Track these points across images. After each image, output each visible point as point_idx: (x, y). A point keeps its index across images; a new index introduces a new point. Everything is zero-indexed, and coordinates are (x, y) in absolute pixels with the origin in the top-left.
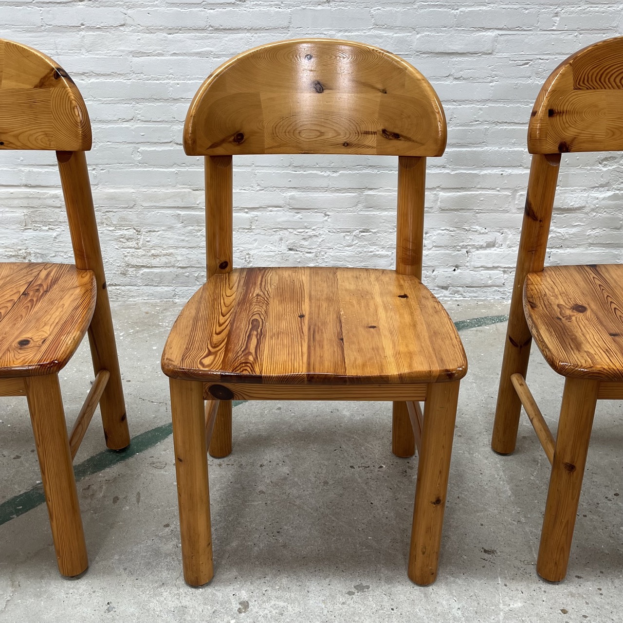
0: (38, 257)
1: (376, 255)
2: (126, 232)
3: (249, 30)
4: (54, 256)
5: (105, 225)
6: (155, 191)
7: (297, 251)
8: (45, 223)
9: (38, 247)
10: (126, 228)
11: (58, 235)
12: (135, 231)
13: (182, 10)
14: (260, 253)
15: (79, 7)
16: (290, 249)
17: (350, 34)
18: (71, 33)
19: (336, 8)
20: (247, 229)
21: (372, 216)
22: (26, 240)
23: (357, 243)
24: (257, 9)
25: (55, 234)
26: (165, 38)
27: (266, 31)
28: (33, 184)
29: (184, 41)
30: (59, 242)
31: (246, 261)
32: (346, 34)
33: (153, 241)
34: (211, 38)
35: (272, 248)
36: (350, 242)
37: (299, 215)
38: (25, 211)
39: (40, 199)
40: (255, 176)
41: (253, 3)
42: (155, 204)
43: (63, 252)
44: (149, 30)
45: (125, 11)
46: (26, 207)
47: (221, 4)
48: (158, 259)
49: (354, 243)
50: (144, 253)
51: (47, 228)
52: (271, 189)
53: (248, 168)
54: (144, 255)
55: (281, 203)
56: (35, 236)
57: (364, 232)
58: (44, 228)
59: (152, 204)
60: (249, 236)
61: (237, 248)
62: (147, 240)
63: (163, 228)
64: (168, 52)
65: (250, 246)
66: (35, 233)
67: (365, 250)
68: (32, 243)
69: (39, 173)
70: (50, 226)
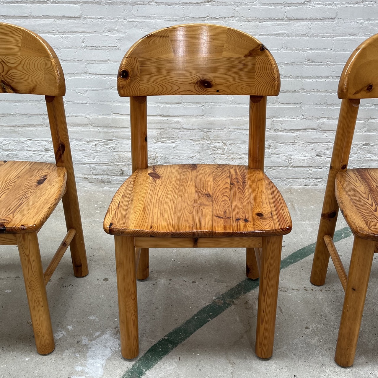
0: (162, 159)
1: (371, 160)
2: (217, 144)
3: (310, 20)
4: (172, 159)
5: (205, 140)
6: (238, 119)
7: (321, 156)
8: (169, 139)
9: (163, 153)
10: (217, 142)
11: (176, 146)
12: (223, 144)
13: (270, 8)
14: (298, 158)
15: (207, 5)
16: (317, 155)
17: (373, 22)
18: (200, 22)
19: (367, 6)
20: (292, 143)
21: (372, 135)
22: (157, 149)
23: (360, 152)
24: (317, 7)
25: (174, 145)
26: (257, 25)
27: (321, 20)
28: (165, 114)
29: (269, 26)
30: (176, 150)
31: (288, 162)
32: (371, 22)
33: (233, 150)
34: (286, 24)
35: (306, 154)
36: (355, 151)
37: (326, 135)
38: (158, 131)
39: (168, 123)
40: (301, 110)
41: (315, 3)
42: (237, 127)
43: (178, 156)
44: (248, 20)
45: (235, 8)
46: (159, 128)
47: (295, 3)
48: (234, 161)
49: (358, 152)
50: (226, 157)
51: (170, 141)
52: (311, 118)
53: (298, 105)
54: (226, 159)
55: (315, 126)
56: (162, 146)
57: (365, 145)
58: (168, 141)
59: (235, 128)
60: (292, 147)
61: (284, 154)
62: (229, 149)
63: (240, 142)
64: (258, 33)
65: (292, 153)
66: (163, 145)
67: (365, 156)
68: (160, 150)
69: (170, 108)
70: (172, 140)
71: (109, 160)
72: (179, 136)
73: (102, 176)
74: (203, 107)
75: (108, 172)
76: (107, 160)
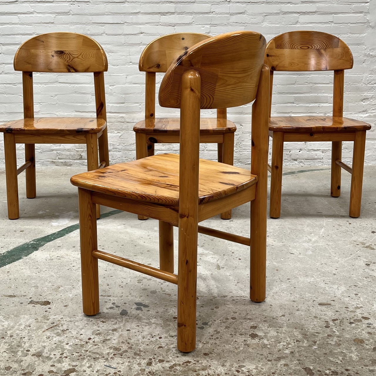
25: (120, 135)
30: (121, 138)
39: (115, 118)
48: (165, 147)
51: (116, 132)
70: (118, 131)
71: (72, 147)
72: (123, 128)
73: (65, 160)
74: (140, 106)
75: (70, 157)
76: (70, 147)
